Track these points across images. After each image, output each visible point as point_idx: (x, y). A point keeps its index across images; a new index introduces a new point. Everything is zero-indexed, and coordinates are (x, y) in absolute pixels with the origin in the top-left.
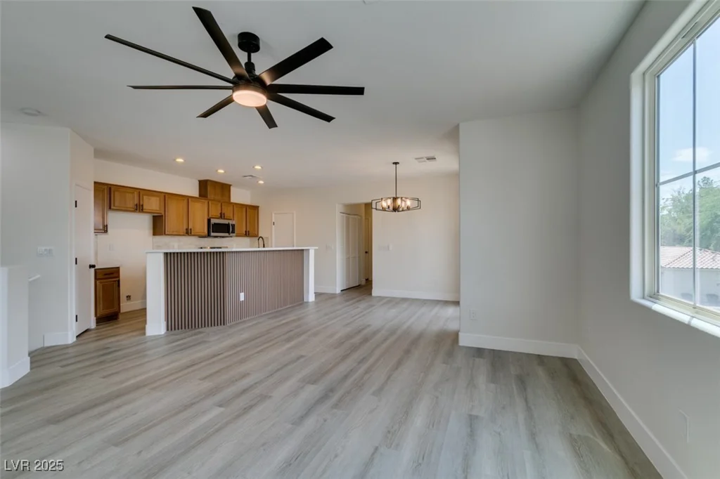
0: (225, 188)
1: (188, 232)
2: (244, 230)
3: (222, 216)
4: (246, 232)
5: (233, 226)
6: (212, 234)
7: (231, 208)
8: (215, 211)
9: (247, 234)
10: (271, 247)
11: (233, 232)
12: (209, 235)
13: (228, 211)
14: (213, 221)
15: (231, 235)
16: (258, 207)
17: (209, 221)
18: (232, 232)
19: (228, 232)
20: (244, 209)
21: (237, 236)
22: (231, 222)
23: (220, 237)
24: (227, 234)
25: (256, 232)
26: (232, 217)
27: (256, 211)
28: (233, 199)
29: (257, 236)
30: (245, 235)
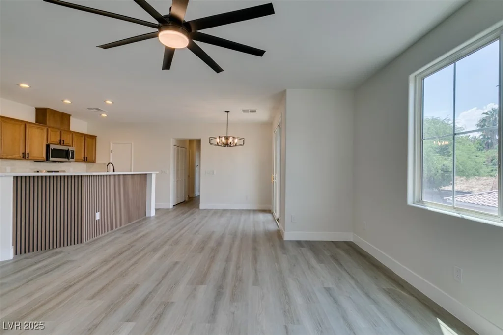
0: (64, 118)
1: (25, 156)
2: (83, 156)
3: (61, 142)
4: (84, 158)
5: (73, 152)
6: (51, 159)
7: (71, 135)
8: (54, 138)
11: (73, 157)
12: (47, 160)
13: (67, 139)
14: (52, 147)
15: (71, 160)
16: (96, 136)
17: (48, 146)
18: (71, 158)
20: (83, 137)
21: (75, 161)
22: (71, 149)
23: (59, 162)
24: (67, 160)
25: (94, 159)
26: (71, 144)
27: (94, 140)
28: (72, 129)
29: (94, 162)
30: (84, 160)
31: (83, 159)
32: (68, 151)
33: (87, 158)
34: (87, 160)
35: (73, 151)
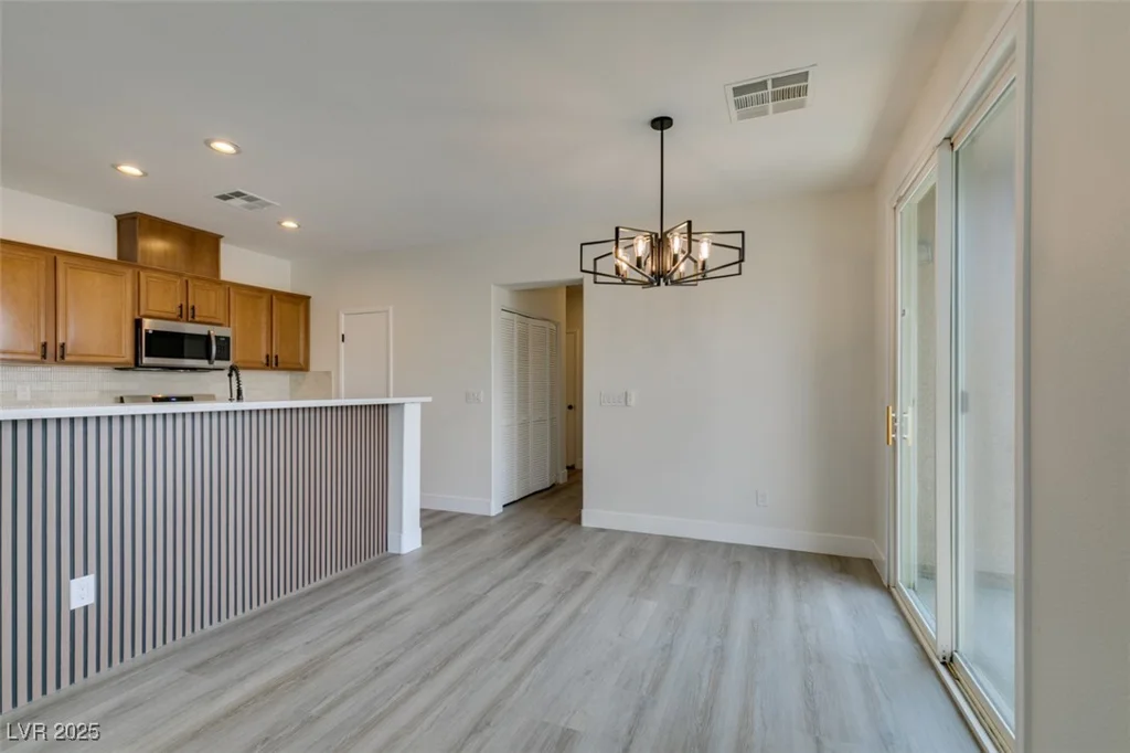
0: (200, 245)
1: (52, 355)
2: (264, 354)
3: (187, 314)
4: (267, 356)
5: (224, 344)
6: (149, 361)
7: (221, 295)
8: (161, 300)
9: (271, 364)
10: (338, 397)
11: (222, 358)
12: (137, 365)
13: (207, 302)
14: (151, 326)
15: (217, 364)
17: (138, 324)
18: (218, 358)
19: (208, 357)
20: (264, 302)
22: (215, 331)
24: (204, 363)
25: (302, 360)
26: (221, 318)
27: (302, 308)
28: (227, 274)
29: (304, 368)
30: (267, 365)
31: (265, 361)
32: (208, 337)
33: (276, 357)
34: (277, 364)
35: (228, 339)
